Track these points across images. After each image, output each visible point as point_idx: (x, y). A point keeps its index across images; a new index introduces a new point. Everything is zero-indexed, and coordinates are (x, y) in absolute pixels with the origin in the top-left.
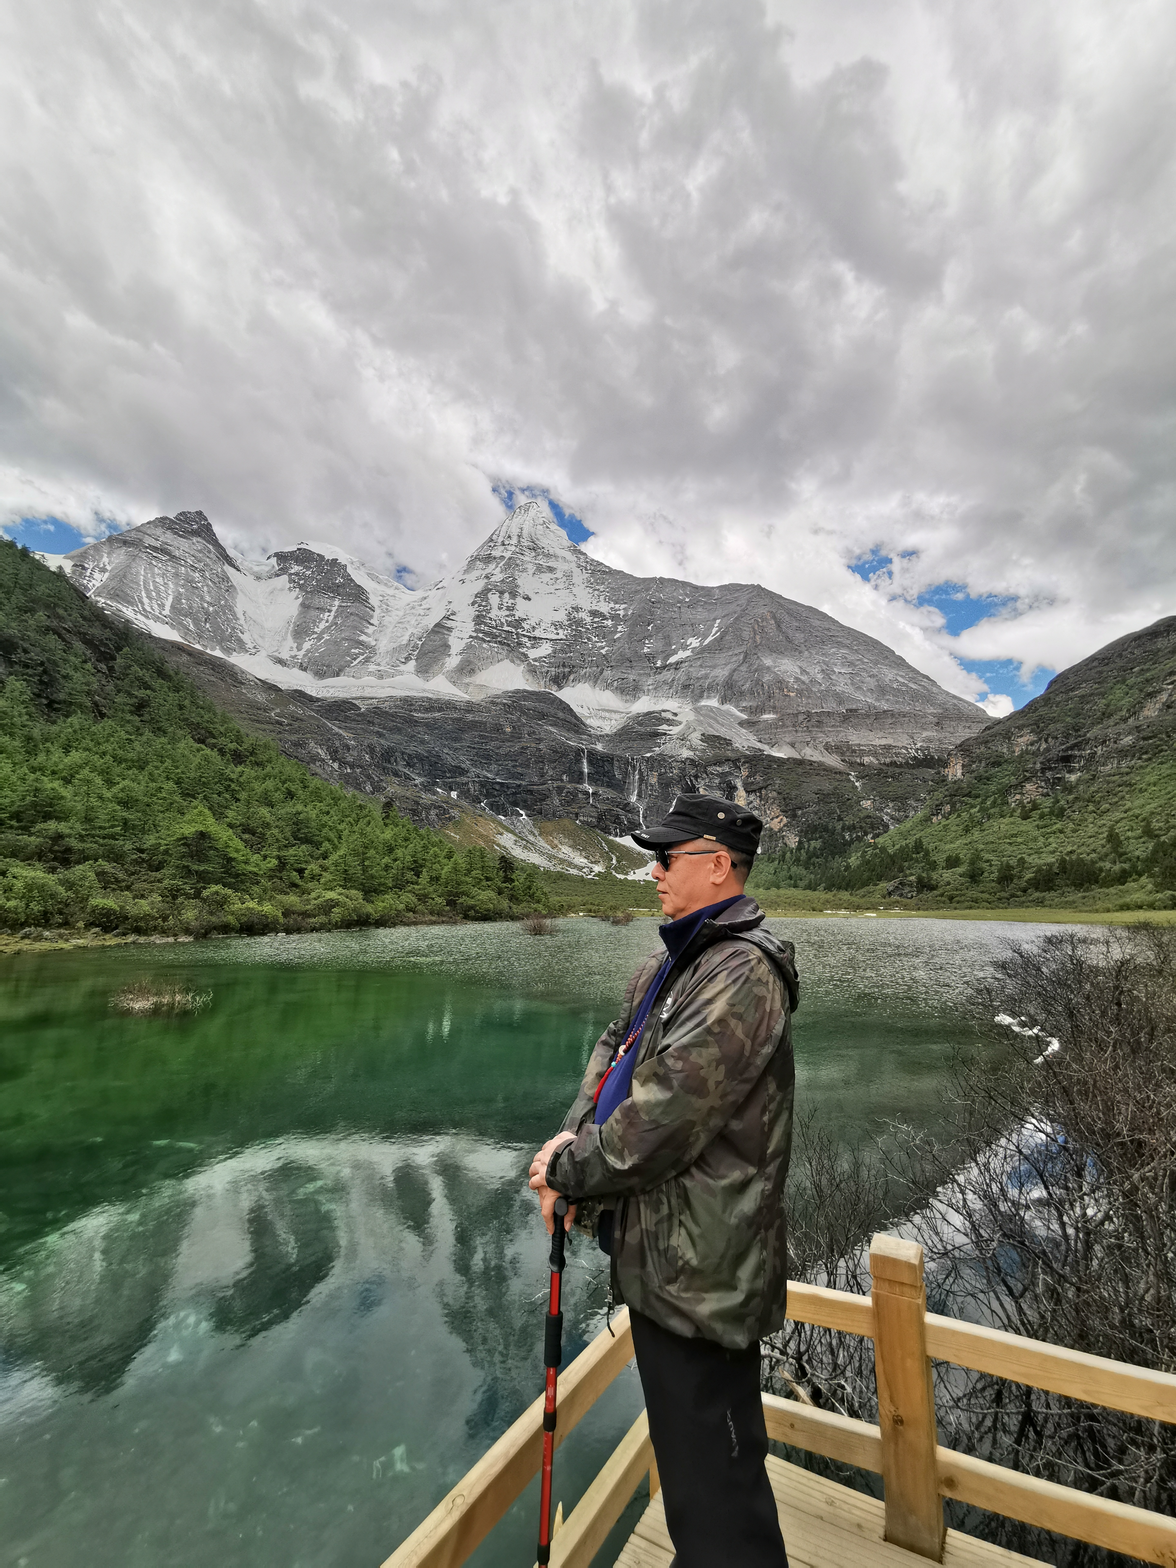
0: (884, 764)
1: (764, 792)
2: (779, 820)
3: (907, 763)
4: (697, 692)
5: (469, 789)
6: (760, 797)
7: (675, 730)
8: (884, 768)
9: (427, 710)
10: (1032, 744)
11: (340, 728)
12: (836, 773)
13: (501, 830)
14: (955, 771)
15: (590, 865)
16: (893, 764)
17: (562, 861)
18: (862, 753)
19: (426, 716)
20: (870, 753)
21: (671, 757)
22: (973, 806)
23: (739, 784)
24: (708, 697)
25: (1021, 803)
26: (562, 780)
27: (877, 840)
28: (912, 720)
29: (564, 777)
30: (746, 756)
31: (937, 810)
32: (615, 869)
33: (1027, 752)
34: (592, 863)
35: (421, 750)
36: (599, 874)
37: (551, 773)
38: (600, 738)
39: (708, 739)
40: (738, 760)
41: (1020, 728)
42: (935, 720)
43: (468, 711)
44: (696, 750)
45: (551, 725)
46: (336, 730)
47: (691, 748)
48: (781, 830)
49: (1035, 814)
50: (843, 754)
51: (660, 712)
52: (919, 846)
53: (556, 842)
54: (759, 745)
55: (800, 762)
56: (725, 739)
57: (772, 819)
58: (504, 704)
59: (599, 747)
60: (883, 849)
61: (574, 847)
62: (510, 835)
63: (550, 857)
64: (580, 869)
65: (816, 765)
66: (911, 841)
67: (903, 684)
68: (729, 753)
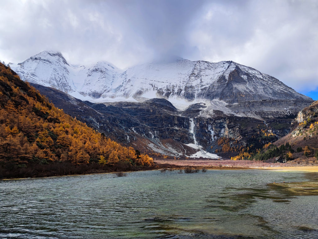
0: (276, 118)
1: (234, 128)
2: (239, 137)
3: (284, 117)
4: (212, 97)
5: (140, 130)
6: (233, 130)
7: (205, 109)
8: (276, 119)
9: (126, 106)
11: (99, 112)
12: (259, 121)
13: (150, 143)
14: (301, 119)
15: (178, 153)
16: (279, 118)
17: (169, 152)
18: (268, 115)
19: (126, 107)
20: (270, 114)
21: (203, 118)
24: (216, 98)
26: (169, 126)
27: (273, 143)
28: (286, 103)
29: (169, 125)
30: (228, 117)
31: (294, 132)
32: (186, 154)
34: (178, 152)
35: (125, 118)
36: (181, 156)
37: (165, 124)
38: (180, 112)
39: (215, 111)
40: (225, 118)
42: (294, 102)
43: (139, 106)
44: (211, 115)
45: (165, 109)
46: (98, 112)
47: (210, 115)
48: (240, 140)
50: (261, 115)
51: (200, 104)
52: (287, 145)
53: (167, 146)
54: (233, 113)
55: (246, 118)
56: (221, 111)
57: (237, 137)
58: (150, 103)
59: (180, 115)
60: (276, 146)
61: (173, 147)
62: (152, 144)
63: (165, 151)
64: (174, 154)
65: (252, 119)
66: (285, 144)
67: (282, 91)
68: (222, 116)
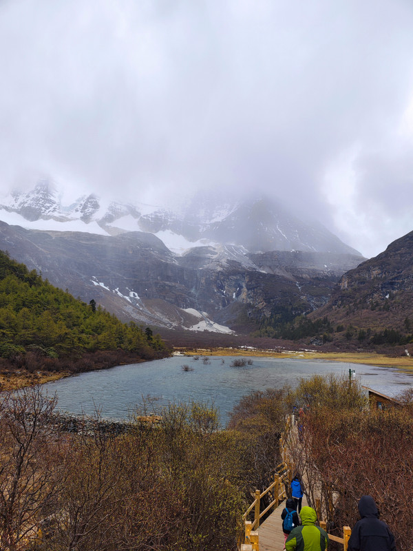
0: (313, 278)
1: (255, 290)
2: (262, 303)
3: (323, 278)
5: (109, 282)
6: (254, 292)
7: (214, 257)
8: (312, 280)
10: (379, 274)
12: (289, 282)
14: (345, 284)
15: (171, 323)
16: (317, 278)
17: (157, 320)
18: (303, 273)
19: (87, 243)
20: (306, 273)
21: (212, 270)
22: (351, 302)
23: (244, 285)
25: (371, 303)
26: (157, 279)
27: (307, 315)
30: (248, 272)
31: (335, 303)
32: (183, 325)
33: (376, 278)
34: (172, 321)
35: (85, 261)
36: (174, 327)
37: (152, 275)
38: (177, 258)
39: (230, 262)
40: (244, 273)
41: (374, 266)
43: (110, 242)
44: (223, 267)
45: (152, 251)
46: (40, 248)
47: (221, 266)
48: (263, 308)
49: (377, 308)
50: (293, 272)
51: (207, 247)
52: (326, 320)
53: (153, 310)
54: (254, 266)
55: (273, 276)
56: (238, 263)
57: (259, 303)
58: (129, 239)
59: (176, 263)
60: (310, 321)
61: (163, 313)
63: (151, 318)
64: (166, 324)
65: (280, 277)
66: (322, 318)
68: (240, 270)
